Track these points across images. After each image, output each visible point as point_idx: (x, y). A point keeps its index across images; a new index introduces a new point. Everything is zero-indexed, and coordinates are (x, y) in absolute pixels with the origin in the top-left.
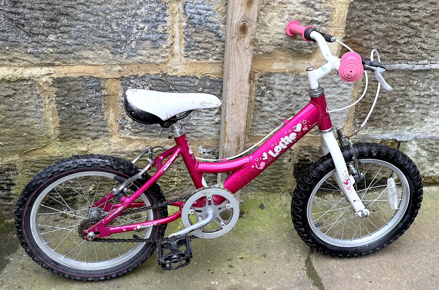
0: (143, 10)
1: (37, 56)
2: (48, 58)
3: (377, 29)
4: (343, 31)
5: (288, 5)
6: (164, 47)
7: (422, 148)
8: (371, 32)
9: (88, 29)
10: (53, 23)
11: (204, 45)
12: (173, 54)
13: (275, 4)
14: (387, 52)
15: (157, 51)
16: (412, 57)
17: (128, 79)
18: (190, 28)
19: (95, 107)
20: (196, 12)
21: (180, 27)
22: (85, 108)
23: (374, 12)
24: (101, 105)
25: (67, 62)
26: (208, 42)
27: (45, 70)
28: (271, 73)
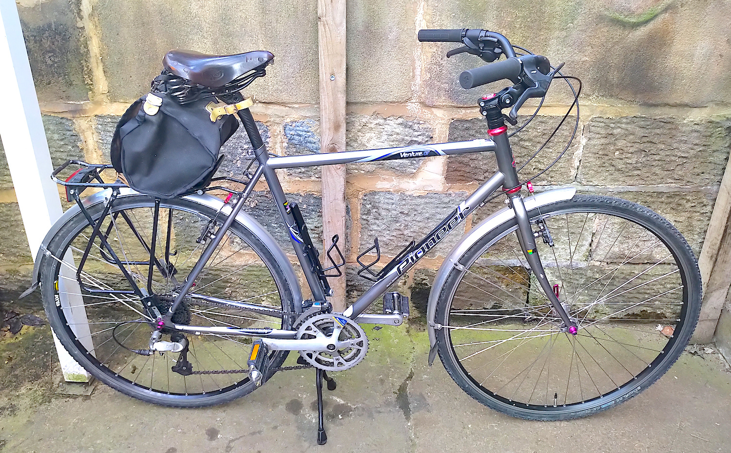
5: (386, 126)
21: (282, 147)
28: (375, 192)
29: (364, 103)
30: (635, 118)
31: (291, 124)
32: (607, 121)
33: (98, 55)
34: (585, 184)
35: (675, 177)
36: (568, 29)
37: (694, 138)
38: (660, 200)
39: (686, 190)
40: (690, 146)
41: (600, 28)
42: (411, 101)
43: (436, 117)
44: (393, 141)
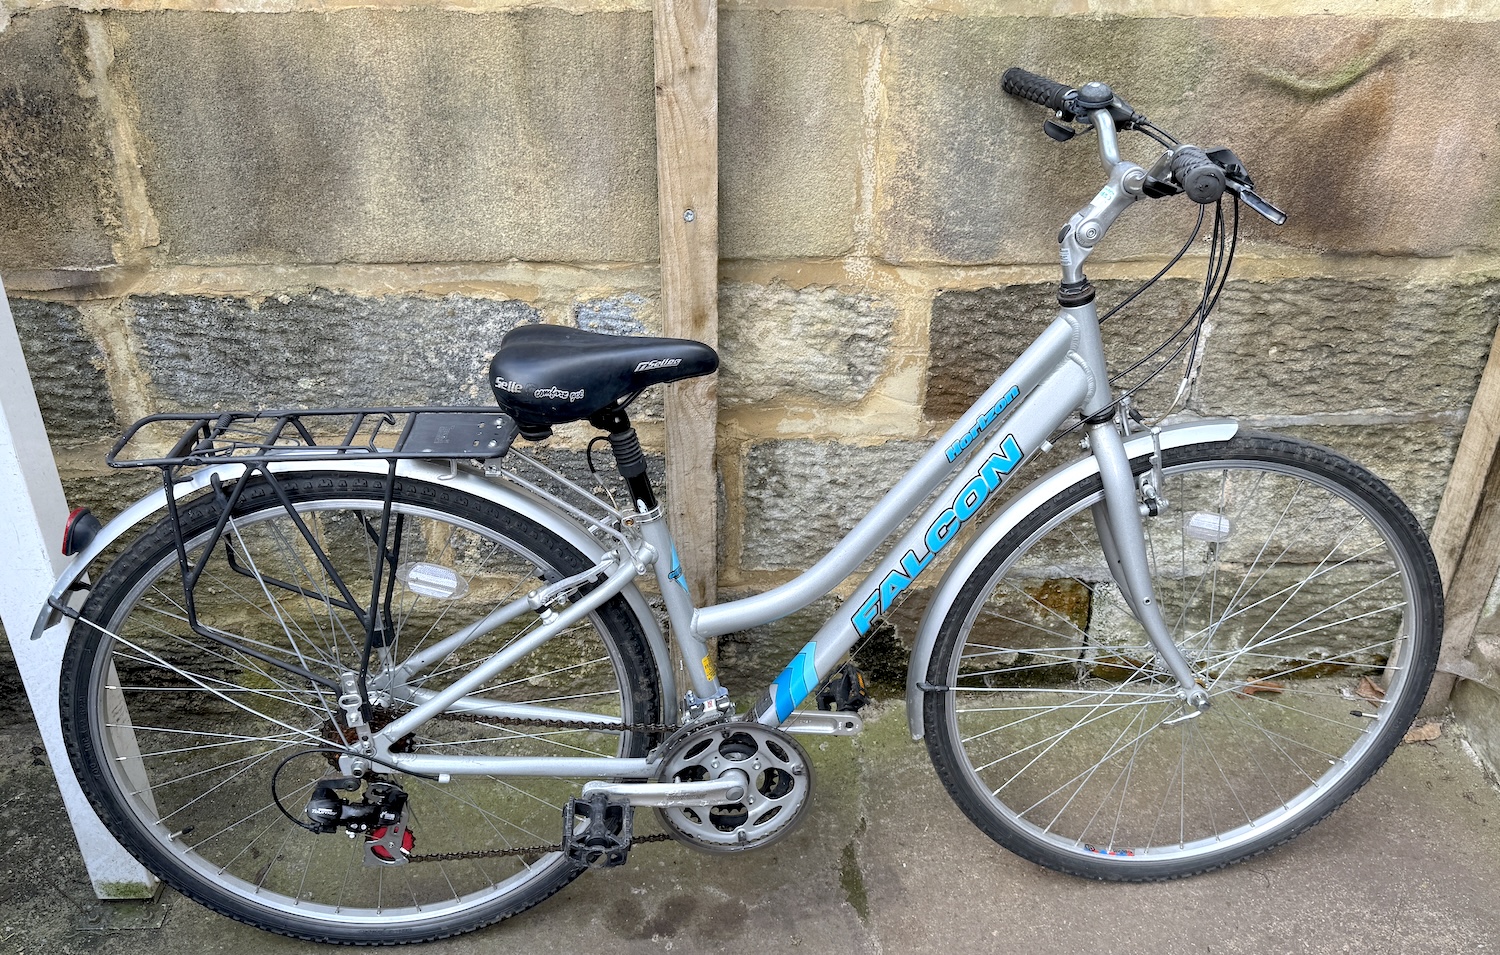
0: (490, 324)
3: (1002, 350)
4: (927, 355)
5: (798, 306)
8: (990, 356)
9: (377, 365)
10: (306, 357)
13: (770, 305)
20: (602, 324)
23: (991, 316)
28: (776, 441)
29: (751, 260)
30: (1311, 282)
31: (589, 305)
32: (1256, 288)
33: (134, 161)
34: (1206, 413)
35: (1386, 394)
36: (1185, 103)
37: (1424, 319)
38: (1355, 440)
39: (1406, 420)
40: (1416, 334)
41: (1248, 101)
42: (854, 254)
43: (906, 287)
44: (815, 337)
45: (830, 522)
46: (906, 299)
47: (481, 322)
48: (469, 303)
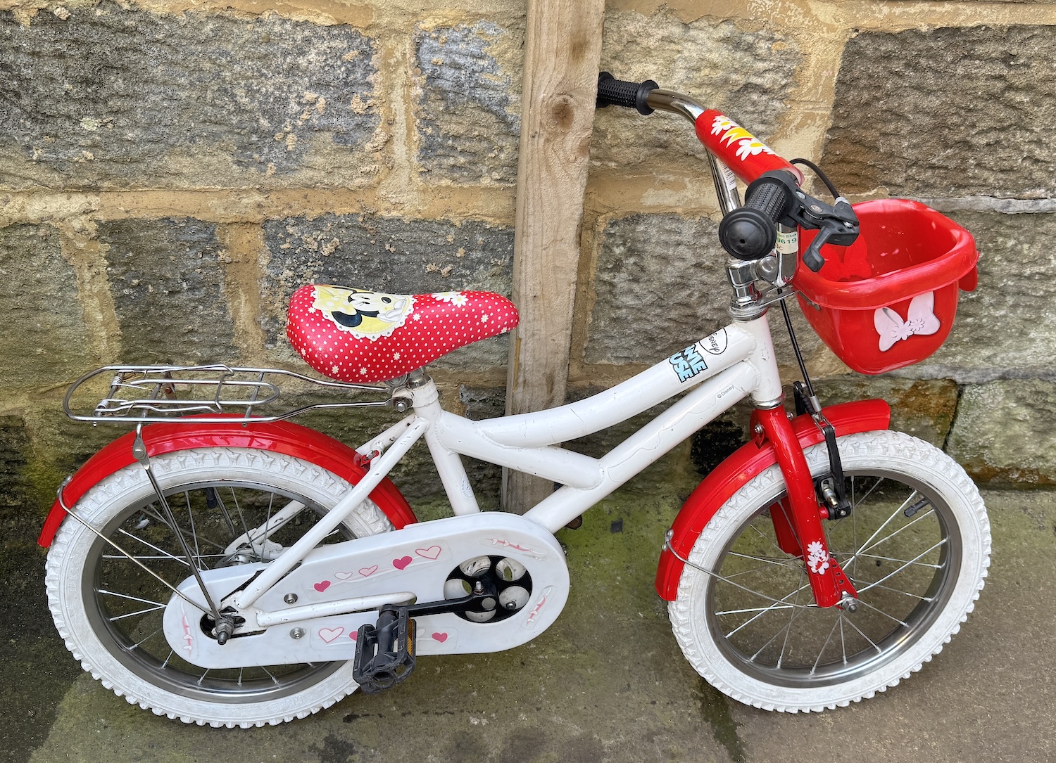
0: (312, 56)
1: (55, 169)
2: (82, 172)
3: (917, 109)
4: (829, 113)
5: (685, 45)
6: (367, 148)
7: (1020, 400)
8: (900, 116)
9: (175, 103)
10: (90, 90)
11: (468, 144)
12: (390, 165)
13: (652, 43)
14: (939, 168)
15: (351, 159)
16: (1005, 181)
17: (281, 224)
18: (433, 102)
19: (203, 291)
20: (448, 61)
21: (406, 98)
22: (179, 292)
23: (910, 66)
24: (217, 286)
25: (129, 184)
26: (480, 138)
27: (78, 202)
28: (638, 216)
31: (434, 35)
43: (817, 24)
44: (700, 86)
45: (688, 312)
46: (815, 39)
47: (302, 53)
48: (288, 26)
